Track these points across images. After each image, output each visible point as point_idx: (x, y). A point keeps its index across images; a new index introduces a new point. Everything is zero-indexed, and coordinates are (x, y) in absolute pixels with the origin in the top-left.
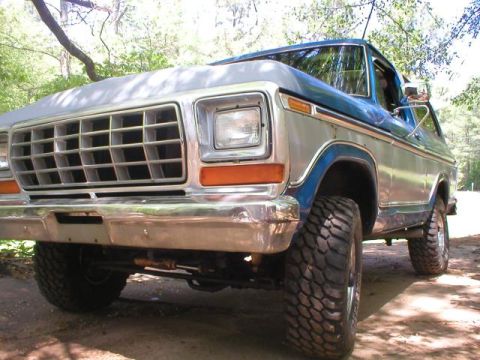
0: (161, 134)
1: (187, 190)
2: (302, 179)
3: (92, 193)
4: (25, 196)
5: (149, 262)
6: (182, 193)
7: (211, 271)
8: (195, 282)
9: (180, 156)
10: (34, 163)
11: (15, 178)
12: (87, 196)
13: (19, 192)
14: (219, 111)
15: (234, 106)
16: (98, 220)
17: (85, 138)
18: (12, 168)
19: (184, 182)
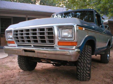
2: (81, 45)
4: (16, 44)
6: (53, 47)
10: (18, 37)
12: (31, 46)
14: (63, 29)
15: (66, 28)
17: (31, 33)
18: (13, 38)
19: (54, 44)
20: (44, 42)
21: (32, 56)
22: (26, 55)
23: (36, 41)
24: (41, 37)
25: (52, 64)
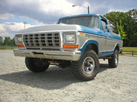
2: (82, 48)
4: (25, 48)
5: (51, 62)
6: (59, 49)
8: (60, 66)
9: (59, 42)
10: (28, 41)
11: (24, 44)
12: (40, 49)
13: (24, 47)
15: (70, 33)
19: (60, 47)
20: (51, 45)
23: (44, 45)
24: (49, 41)
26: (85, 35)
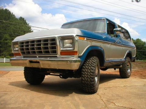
0: (52, 44)
1: (58, 56)
2: (82, 54)
3: (37, 56)
7: (65, 74)
8: (61, 76)
9: (56, 49)
10: (24, 49)
11: (20, 52)
12: (36, 57)
13: (21, 55)
16: (39, 62)
17: (36, 44)
18: (19, 51)
19: (57, 54)
21: (37, 67)
22: (31, 67)
25: (59, 77)
26: (85, 39)
